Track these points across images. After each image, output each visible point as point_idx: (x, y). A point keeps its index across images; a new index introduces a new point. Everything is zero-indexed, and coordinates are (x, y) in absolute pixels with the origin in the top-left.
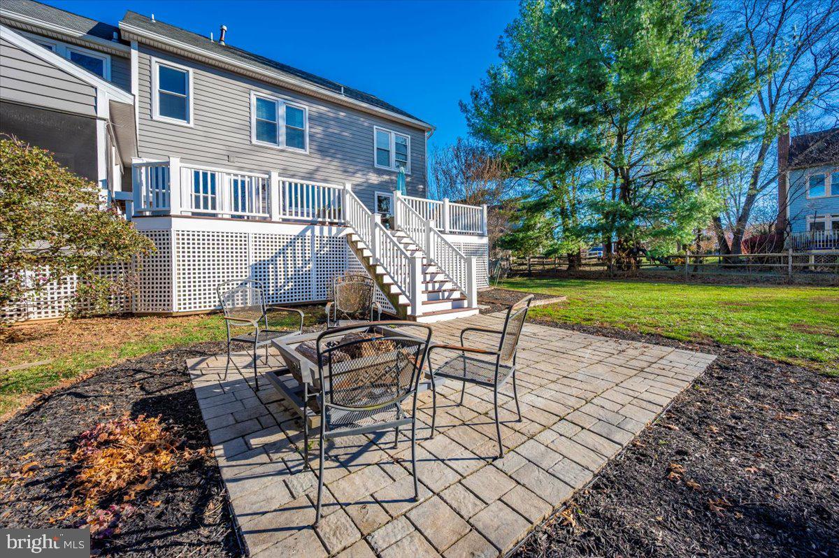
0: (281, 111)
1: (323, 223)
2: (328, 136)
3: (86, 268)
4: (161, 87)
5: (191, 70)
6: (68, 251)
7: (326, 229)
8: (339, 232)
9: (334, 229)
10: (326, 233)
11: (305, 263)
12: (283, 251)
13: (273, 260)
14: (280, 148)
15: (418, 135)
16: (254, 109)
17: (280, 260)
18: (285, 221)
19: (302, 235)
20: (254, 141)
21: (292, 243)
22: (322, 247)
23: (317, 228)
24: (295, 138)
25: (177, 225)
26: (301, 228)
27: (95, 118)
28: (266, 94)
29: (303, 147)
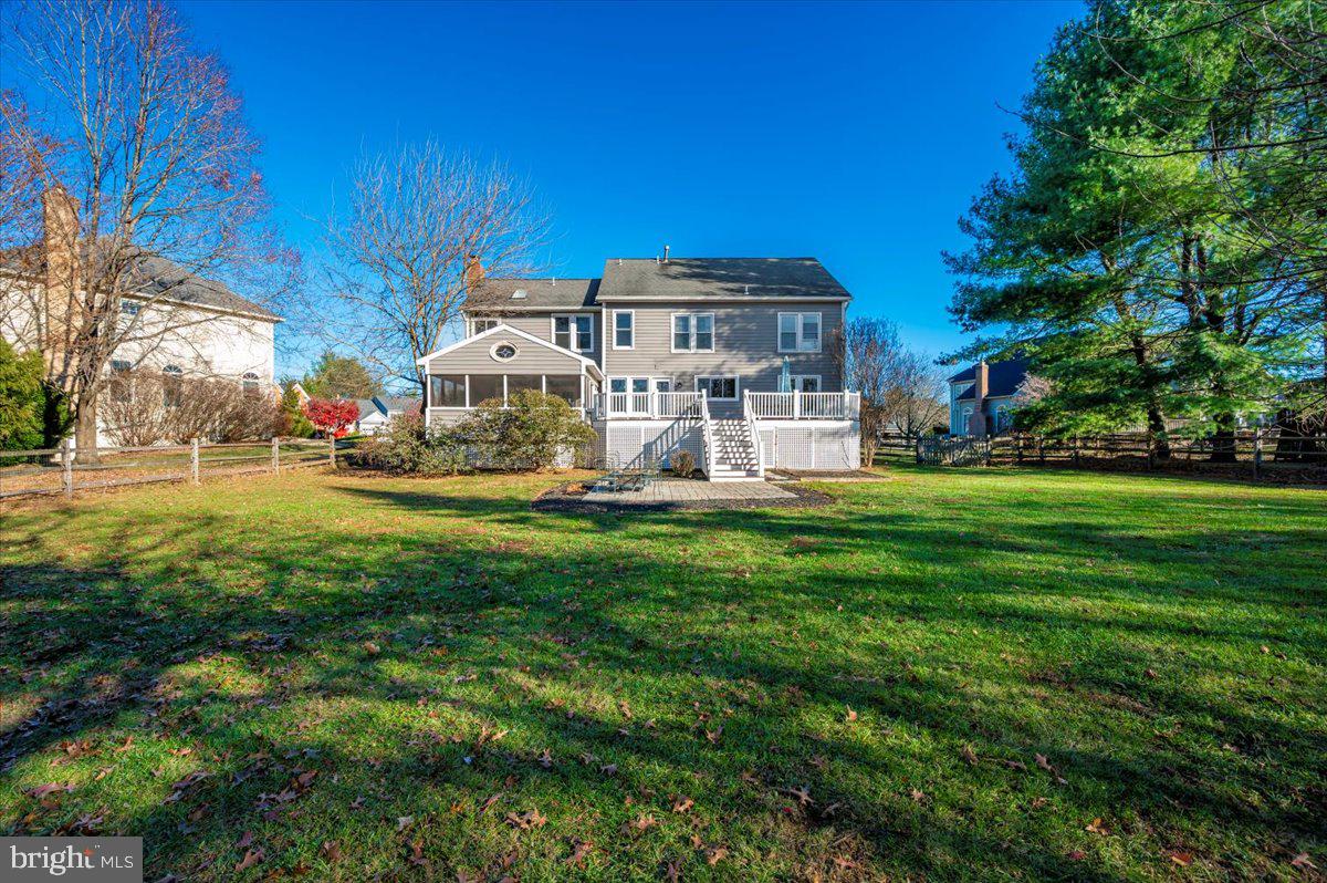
0: (693, 322)
1: (685, 419)
2: (734, 331)
3: (577, 445)
4: (618, 327)
5: (633, 311)
6: (570, 439)
7: (687, 422)
8: (696, 424)
9: (693, 422)
10: (687, 425)
11: (674, 444)
12: (660, 437)
13: (655, 442)
14: (692, 351)
15: (831, 310)
16: (673, 326)
17: (659, 442)
18: (662, 419)
19: (672, 426)
20: (674, 351)
21: (666, 431)
22: (685, 433)
23: (682, 422)
24: (704, 342)
25: (610, 425)
26: (672, 422)
27: (579, 376)
28: (682, 312)
29: (709, 347)
